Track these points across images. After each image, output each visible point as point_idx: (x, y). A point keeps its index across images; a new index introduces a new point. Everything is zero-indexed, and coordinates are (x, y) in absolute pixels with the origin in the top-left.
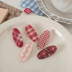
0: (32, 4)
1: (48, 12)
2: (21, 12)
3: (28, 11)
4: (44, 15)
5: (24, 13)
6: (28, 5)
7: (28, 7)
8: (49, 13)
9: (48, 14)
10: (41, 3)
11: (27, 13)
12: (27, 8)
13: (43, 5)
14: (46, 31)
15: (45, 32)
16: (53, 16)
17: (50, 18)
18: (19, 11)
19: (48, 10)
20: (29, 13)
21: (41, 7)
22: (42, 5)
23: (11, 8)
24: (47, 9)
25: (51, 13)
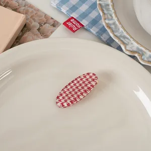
1: (125, 37)
2: (55, 25)
3: (73, 25)
7: (74, 15)
8: (126, 41)
9: (124, 43)
10: (108, 10)
11: (71, 29)
12: (72, 18)
13: (113, 15)
14: (91, 75)
15: (88, 74)
16: (135, 49)
18: (52, 22)
19: (125, 30)
20: (74, 31)
21: (107, 21)
22: (109, 17)
23: (32, 12)
24: (121, 29)
25: (132, 39)
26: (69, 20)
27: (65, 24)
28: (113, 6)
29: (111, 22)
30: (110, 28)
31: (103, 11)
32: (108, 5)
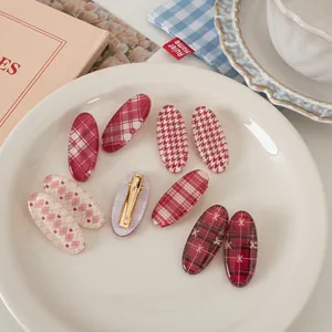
0: (196, 26)
1: (251, 67)
2: (151, 48)
3: (178, 50)
4: (232, 74)
5: (161, 53)
6: (181, 26)
7: (181, 35)
8: (252, 72)
9: (248, 74)
10: (230, 27)
11: (175, 54)
12: (177, 39)
16: (264, 83)
17: (254, 88)
18: (146, 44)
20: (179, 58)
21: (227, 44)
22: (231, 38)
23: (119, 28)
24: (247, 56)
25: (261, 70)
26: (172, 42)
27: (166, 47)
28: (238, 23)
29: (232, 45)
30: (230, 52)
31: (221, 28)
32: (231, 21)
